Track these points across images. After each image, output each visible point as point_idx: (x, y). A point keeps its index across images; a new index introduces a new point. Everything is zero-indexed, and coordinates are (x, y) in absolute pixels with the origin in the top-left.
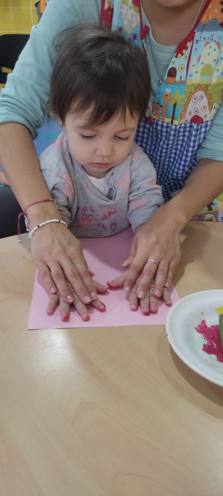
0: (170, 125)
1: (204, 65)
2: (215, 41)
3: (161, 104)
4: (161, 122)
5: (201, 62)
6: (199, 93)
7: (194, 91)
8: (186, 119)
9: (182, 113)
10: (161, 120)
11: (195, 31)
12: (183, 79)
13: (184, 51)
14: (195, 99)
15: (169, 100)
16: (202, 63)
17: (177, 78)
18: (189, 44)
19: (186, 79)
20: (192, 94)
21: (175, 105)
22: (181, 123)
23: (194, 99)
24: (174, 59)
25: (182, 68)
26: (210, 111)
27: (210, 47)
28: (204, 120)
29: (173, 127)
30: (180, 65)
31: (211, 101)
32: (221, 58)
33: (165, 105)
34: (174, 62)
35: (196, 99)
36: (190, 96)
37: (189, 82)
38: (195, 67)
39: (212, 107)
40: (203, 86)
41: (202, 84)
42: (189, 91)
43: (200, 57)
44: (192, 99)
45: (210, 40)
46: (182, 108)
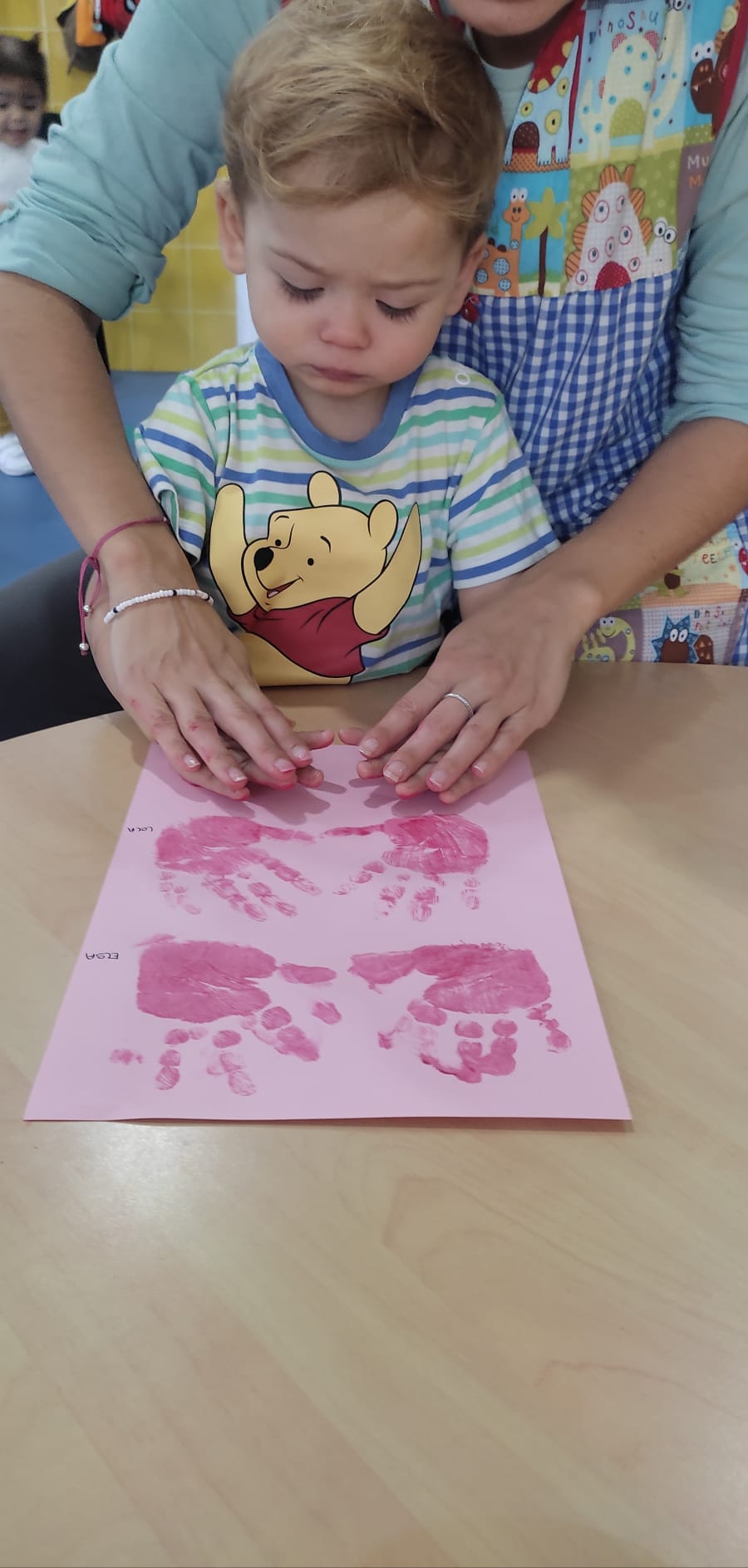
0: (536, 301)
1: (617, 104)
2: (641, 30)
3: (499, 242)
4: (508, 300)
5: (606, 97)
6: (613, 192)
7: (595, 186)
8: (581, 273)
9: (567, 259)
10: (507, 294)
11: (584, 7)
12: (561, 153)
13: (555, 71)
14: (601, 209)
15: (526, 223)
16: (612, 100)
17: (544, 154)
18: (569, 49)
19: (569, 153)
20: (590, 195)
21: (544, 237)
22: (567, 291)
23: (597, 210)
24: (529, 97)
25: (553, 122)
26: (646, 245)
27: (629, 49)
28: (633, 277)
29: (545, 306)
30: (549, 114)
31: (647, 211)
32: (663, 76)
33: (513, 243)
34: (529, 106)
35: (606, 210)
36: (586, 204)
37: (577, 162)
38: (591, 113)
39: (652, 231)
40: (621, 168)
41: (618, 162)
42: (582, 188)
43: (603, 82)
44: (592, 213)
45: (625, 30)
46: (567, 242)
